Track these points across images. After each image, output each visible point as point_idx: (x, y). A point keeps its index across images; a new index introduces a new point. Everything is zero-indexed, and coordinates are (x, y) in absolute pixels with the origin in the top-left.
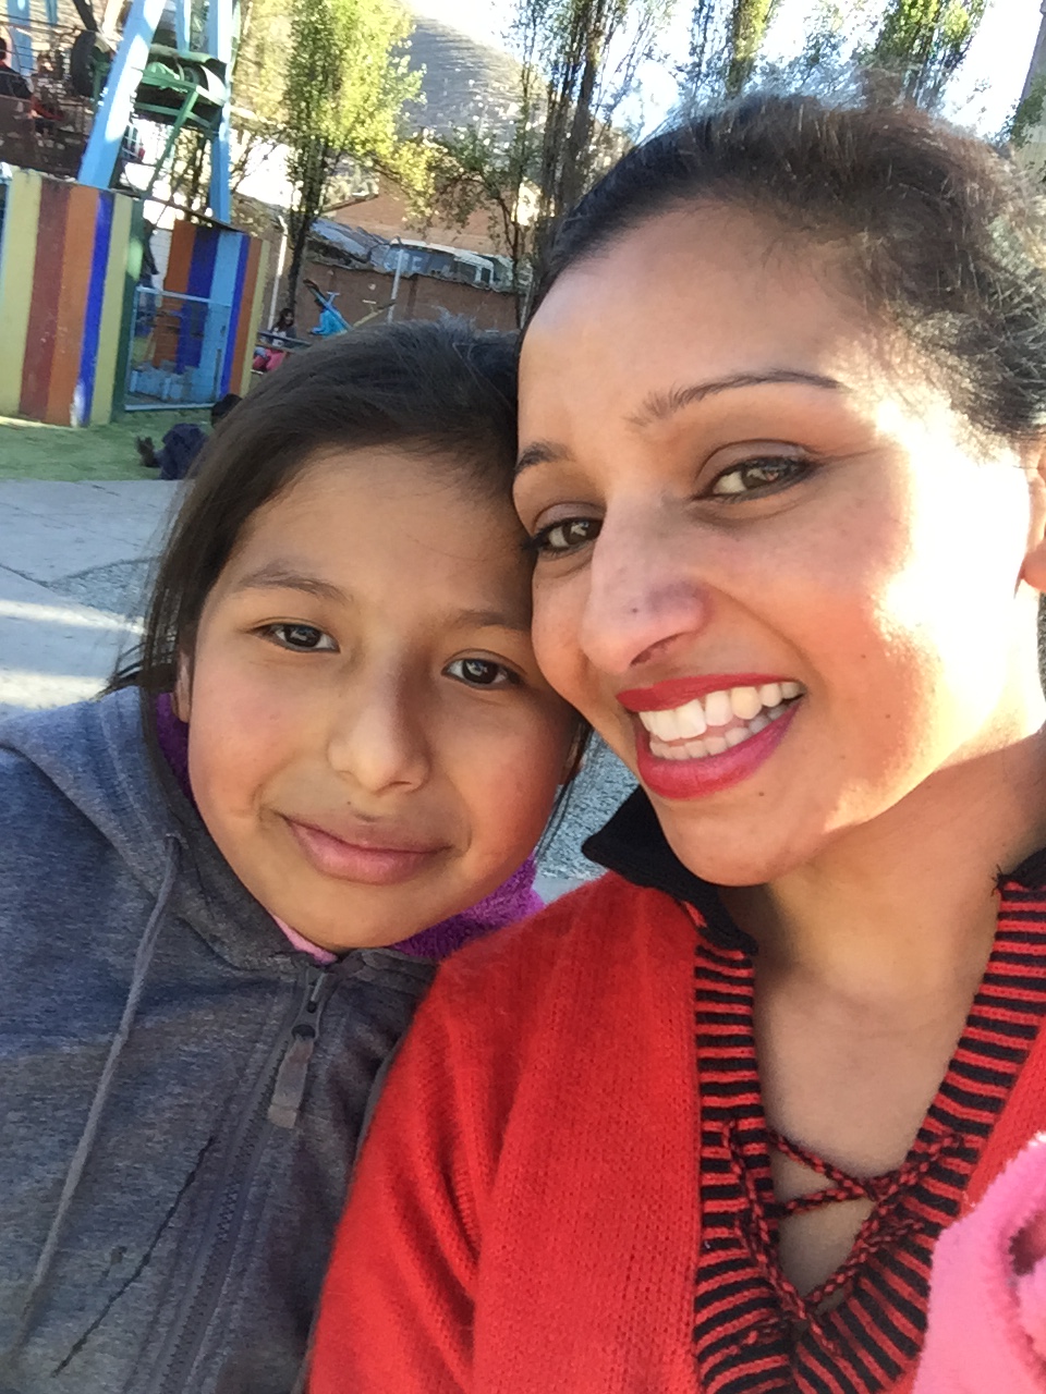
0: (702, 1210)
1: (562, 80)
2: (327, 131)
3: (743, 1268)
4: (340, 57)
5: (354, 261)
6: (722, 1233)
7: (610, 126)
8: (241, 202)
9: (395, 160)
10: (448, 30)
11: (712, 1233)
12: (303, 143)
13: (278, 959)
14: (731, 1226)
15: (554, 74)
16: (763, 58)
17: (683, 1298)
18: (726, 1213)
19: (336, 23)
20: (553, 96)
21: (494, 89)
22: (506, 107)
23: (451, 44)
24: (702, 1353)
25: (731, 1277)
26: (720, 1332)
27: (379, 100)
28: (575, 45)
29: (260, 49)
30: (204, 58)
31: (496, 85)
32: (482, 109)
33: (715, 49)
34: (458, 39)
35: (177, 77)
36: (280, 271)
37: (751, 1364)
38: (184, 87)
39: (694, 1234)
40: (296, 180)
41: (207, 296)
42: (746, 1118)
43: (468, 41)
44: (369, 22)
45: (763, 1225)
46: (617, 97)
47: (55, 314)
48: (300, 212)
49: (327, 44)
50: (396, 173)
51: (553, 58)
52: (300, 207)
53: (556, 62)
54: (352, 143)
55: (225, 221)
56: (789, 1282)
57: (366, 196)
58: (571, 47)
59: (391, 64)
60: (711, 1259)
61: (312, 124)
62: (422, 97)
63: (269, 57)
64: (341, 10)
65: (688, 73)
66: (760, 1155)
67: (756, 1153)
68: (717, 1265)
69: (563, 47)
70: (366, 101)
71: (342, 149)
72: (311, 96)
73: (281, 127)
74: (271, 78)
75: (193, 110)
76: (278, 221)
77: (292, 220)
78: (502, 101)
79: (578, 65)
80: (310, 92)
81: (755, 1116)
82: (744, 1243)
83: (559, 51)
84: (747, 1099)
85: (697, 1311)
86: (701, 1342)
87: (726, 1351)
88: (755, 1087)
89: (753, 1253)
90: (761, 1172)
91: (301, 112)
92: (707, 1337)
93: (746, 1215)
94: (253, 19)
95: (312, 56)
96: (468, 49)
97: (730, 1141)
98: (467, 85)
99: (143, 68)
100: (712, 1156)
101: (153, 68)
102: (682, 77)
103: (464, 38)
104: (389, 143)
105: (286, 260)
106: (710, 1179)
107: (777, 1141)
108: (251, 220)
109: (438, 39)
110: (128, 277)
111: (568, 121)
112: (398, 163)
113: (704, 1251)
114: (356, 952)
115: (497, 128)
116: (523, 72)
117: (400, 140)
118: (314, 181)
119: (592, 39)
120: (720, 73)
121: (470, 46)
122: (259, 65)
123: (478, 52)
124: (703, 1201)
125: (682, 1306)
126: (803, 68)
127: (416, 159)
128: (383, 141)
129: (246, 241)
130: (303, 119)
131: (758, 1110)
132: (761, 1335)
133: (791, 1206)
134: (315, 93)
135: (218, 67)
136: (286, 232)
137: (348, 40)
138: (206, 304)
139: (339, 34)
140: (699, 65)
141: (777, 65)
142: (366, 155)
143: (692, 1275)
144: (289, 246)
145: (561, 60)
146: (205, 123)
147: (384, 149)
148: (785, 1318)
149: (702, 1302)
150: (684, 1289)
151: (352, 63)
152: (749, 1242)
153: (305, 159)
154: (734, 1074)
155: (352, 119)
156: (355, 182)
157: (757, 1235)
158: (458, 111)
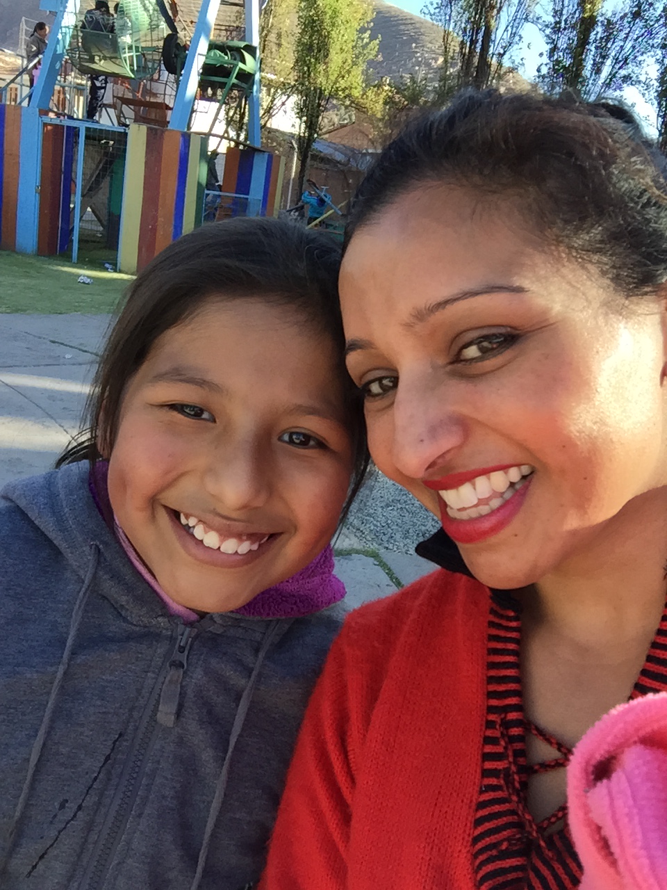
0: (482, 767)
1: (469, 40)
2: (321, 84)
3: (504, 803)
4: (328, 36)
5: (339, 166)
6: (493, 781)
7: (501, 66)
8: (269, 132)
9: (364, 99)
10: (398, 13)
11: (487, 781)
12: (306, 93)
13: (160, 619)
14: (498, 777)
15: (463, 36)
16: (603, 15)
17: (467, 819)
18: (496, 769)
19: (326, 15)
20: (464, 50)
21: (428, 48)
22: (436, 60)
23: (400, 22)
24: (476, 853)
25: (496, 808)
26: (488, 841)
27: (353, 62)
28: (477, 16)
29: (279, 36)
30: (242, 44)
31: (430, 45)
32: (421, 61)
33: (570, 12)
34: (404, 18)
35: (226, 58)
36: (293, 174)
37: (504, 862)
38: (231, 64)
39: (477, 781)
40: (302, 116)
41: (248, 194)
42: (511, 712)
43: (411, 19)
44: (346, 13)
45: (516, 777)
46: (506, 49)
47: (157, 211)
48: (304, 137)
49: (319, 29)
50: (365, 108)
51: (463, 25)
52: (304, 133)
53: (465, 28)
54: (337, 90)
55: (258, 145)
56: (529, 813)
57: (347, 123)
58: (475, 18)
59: (359, 38)
60: (486, 797)
61: (311, 81)
62: (379, 56)
63: (284, 39)
64: (328, 7)
65: (552, 28)
66: (519, 735)
67: (516, 733)
68: (489, 800)
69: (469, 18)
70: (344, 63)
71: (330, 94)
72: (310, 63)
73: (293, 83)
74: (286, 54)
75: (236, 78)
76: (291, 143)
77: (300, 142)
78: (434, 56)
79: (480, 30)
80: (310, 60)
81: (517, 711)
82: (505, 789)
83: (467, 22)
84: (513, 701)
85: (475, 828)
86: (476, 846)
87: (490, 853)
88: (518, 694)
89: (510, 794)
90: (518, 746)
91: (305, 73)
92: (480, 843)
93: (507, 770)
94: (275, 16)
95: (310, 37)
96: (412, 24)
97: (500, 726)
98: (411, 48)
99: (206, 53)
100: (490, 735)
101: (212, 54)
102: (548, 31)
103: (408, 17)
104: (360, 89)
105: (297, 167)
106: (488, 749)
107: (530, 727)
108: (275, 144)
109: (392, 19)
110: (199, 184)
111: (474, 66)
112: (365, 101)
113: (481, 792)
114: (209, 615)
115: (431, 74)
116: (444, 36)
117: (366, 86)
118: (314, 116)
119: (488, 12)
120: (573, 27)
121: (413, 22)
122: (279, 45)
123: (418, 25)
124: (483, 761)
125: (466, 824)
126: (630, 20)
127: (377, 98)
128: (356, 88)
129: (270, 158)
130: (305, 78)
131: (519, 708)
132: (510, 844)
133: (536, 767)
134: (313, 60)
135: (251, 50)
136: (297, 150)
137: (333, 25)
138: (247, 199)
139: (327, 20)
140: (559, 23)
141: (612, 19)
142: (345, 97)
143: (474, 806)
144: (298, 158)
145: (468, 26)
146: (244, 85)
147: (356, 93)
148: (526, 835)
149: (478, 822)
150: (468, 814)
151: (336, 40)
152: (508, 788)
153: (307, 103)
154: (505, 685)
155: (336, 75)
156: (341, 114)
157: (513, 784)
158: (405, 65)
